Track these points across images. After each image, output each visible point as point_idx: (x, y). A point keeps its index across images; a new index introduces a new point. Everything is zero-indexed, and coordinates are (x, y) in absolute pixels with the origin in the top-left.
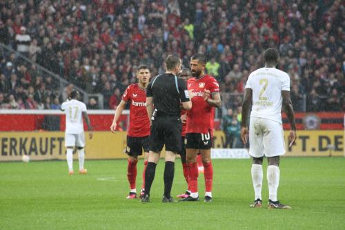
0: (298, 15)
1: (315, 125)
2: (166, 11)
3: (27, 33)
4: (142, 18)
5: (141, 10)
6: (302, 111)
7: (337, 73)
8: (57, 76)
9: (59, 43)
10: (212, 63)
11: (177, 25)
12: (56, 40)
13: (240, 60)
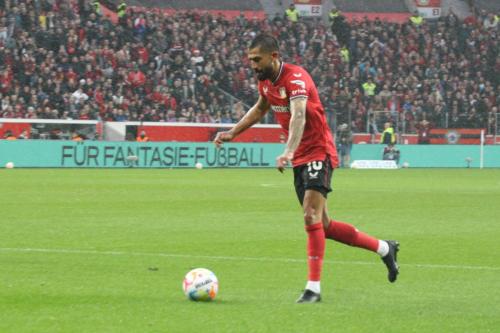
0: (443, 42)
1: (456, 140)
2: (324, 37)
3: (200, 55)
4: (303, 44)
5: (302, 36)
6: (443, 128)
7: (474, 93)
8: (227, 94)
9: (230, 64)
10: (369, 84)
11: (333, 50)
12: (227, 62)
13: (388, 83)
